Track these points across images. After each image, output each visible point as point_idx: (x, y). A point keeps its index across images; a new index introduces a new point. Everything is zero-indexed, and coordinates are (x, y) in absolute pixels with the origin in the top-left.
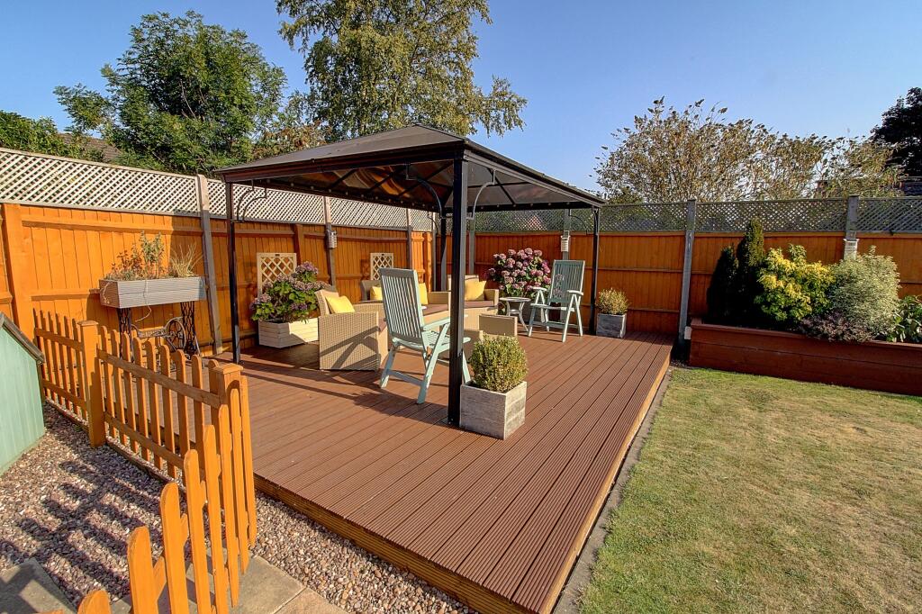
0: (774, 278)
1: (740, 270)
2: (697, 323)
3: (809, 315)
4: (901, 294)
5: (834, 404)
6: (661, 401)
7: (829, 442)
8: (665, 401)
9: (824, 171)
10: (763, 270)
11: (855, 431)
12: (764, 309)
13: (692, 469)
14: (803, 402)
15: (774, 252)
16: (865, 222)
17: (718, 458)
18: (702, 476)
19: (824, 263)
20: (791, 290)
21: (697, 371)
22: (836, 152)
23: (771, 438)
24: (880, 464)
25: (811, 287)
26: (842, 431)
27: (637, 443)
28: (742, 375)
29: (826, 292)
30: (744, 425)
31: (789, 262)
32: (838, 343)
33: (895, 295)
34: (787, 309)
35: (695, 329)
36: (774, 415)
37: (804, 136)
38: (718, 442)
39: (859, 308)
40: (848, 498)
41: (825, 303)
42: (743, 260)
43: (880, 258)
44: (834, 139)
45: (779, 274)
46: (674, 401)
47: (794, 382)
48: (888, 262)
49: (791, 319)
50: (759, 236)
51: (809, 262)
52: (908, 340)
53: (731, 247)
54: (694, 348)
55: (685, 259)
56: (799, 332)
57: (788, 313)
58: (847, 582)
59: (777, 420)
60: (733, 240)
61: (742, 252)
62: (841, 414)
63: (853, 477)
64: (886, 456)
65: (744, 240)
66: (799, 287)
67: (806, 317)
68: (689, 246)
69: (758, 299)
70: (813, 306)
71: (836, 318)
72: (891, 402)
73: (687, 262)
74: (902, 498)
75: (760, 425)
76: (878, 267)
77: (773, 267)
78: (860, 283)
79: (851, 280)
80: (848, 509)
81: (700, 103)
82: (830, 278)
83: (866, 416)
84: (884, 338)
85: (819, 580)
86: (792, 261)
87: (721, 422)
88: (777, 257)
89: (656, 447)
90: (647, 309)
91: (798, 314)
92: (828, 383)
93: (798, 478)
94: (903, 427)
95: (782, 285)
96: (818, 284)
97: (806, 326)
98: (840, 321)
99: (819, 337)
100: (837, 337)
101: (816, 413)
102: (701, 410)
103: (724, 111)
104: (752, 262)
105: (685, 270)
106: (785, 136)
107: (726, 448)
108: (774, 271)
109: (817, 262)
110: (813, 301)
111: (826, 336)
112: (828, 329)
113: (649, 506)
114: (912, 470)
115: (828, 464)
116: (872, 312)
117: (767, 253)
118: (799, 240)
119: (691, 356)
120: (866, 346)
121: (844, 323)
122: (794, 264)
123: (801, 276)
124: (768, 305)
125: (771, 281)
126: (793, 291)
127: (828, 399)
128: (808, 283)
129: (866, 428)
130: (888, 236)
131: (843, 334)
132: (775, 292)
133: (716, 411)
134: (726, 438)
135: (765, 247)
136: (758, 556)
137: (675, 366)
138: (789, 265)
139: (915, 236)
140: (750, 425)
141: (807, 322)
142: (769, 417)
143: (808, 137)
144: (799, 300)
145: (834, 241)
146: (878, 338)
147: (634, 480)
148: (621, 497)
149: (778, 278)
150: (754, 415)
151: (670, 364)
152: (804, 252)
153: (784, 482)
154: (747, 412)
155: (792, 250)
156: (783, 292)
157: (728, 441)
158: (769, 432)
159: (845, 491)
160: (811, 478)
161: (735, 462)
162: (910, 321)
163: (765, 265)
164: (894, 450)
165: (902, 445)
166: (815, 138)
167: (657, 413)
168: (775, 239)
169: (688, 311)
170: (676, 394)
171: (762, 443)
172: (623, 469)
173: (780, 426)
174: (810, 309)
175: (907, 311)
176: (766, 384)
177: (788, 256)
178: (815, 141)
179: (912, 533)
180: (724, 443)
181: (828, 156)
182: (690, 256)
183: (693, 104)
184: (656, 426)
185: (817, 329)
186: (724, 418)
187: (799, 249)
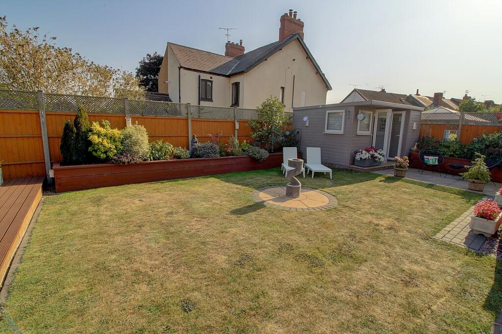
0: (96, 137)
1: (77, 134)
2: (57, 166)
3: (116, 154)
4: (150, 142)
5: (131, 193)
6: (37, 220)
7: (129, 210)
8: (40, 219)
9: (114, 84)
10: (90, 133)
11: (139, 202)
12: (94, 154)
13: (60, 252)
14: (118, 196)
15: (94, 124)
16: (133, 111)
17: (76, 239)
18: (66, 253)
19: (119, 129)
20: (105, 143)
21: (62, 195)
22: (118, 76)
23: (104, 218)
24: (148, 212)
25: (114, 140)
26: (134, 203)
27: (20, 253)
28: (88, 190)
29: (122, 143)
30: (90, 216)
31: (103, 129)
32: (130, 165)
33: (147, 142)
34: (106, 152)
35: (55, 171)
36: (105, 206)
37: (102, 65)
38: (76, 230)
39: (136, 148)
40: (136, 231)
41: (122, 148)
42: (78, 129)
43: (140, 126)
44: (116, 70)
45: (99, 135)
46: (46, 217)
47: (114, 187)
48: (143, 128)
49: (108, 157)
50: (85, 115)
51: (112, 128)
52: (154, 159)
53: (71, 121)
54: (57, 182)
55: (42, 128)
56: (113, 163)
57: (106, 154)
58: (136, 266)
59: (106, 208)
60: (71, 117)
61: (77, 124)
62: (134, 196)
63: (138, 221)
64: (150, 208)
65: (77, 117)
66: (109, 141)
67: (114, 155)
68: (43, 120)
69: (90, 149)
70: (117, 150)
71: (127, 154)
72: (152, 185)
73: (44, 130)
74: (154, 222)
75: (98, 213)
76: (140, 130)
77: (95, 131)
78: (134, 138)
79: (130, 136)
80: (137, 235)
81: (37, 29)
82: (122, 136)
83: (143, 194)
84: (145, 160)
85: (126, 272)
86: (104, 128)
87: (77, 219)
88: (96, 126)
89: (34, 249)
90: (19, 163)
91: (111, 154)
92: (129, 184)
93: (116, 231)
94: (155, 194)
95: (101, 141)
96: (117, 139)
97: (115, 160)
98: (129, 155)
99: (121, 164)
100: (128, 162)
101: (124, 199)
102: (65, 215)
103: (54, 38)
104: (83, 129)
105: (43, 135)
106: (92, 62)
107: (80, 232)
108: (96, 133)
109: (115, 128)
110: (116, 147)
111: (124, 163)
112: (124, 159)
113: (31, 287)
114: (158, 210)
115: (128, 220)
116: (140, 149)
117: (91, 124)
118: (107, 118)
119: (57, 187)
120: (140, 164)
121: (130, 156)
122: (105, 130)
123: (109, 135)
124: (96, 151)
125: (95, 139)
126: (107, 144)
127: (129, 191)
128: (112, 139)
129: (143, 199)
130: (142, 117)
131: (131, 161)
132: (98, 144)
133: (74, 214)
134: (80, 226)
135: (89, 121)
136: (99, 277)
137: (47, 195)
138: (103, 131)
139: (151, 117)
140: (93, 215)
141: (115, 157)
142: (102, 208)
143: (104, 66)
144: (110, 148)
145: (121, 119)
146: (144, 160)
147: (18, 277)
148: (9, 292)
149: (99, 137)
150: (94, 209)
151: (43, 195)
152: (109, 124)
153: (109, 235)
154: (91, 209)
155: (104, 123)
156: (102, 144)
157: (81, 228)
158: (102, 215)
159: (135, 228)
160: (122, 229)
161: (85, 237)
162: (153, 152)
163: (91, 131)
164: (152, 204)
165: (155, 201)
166: (107, 67)
167: (34, 228)
168: (95, 117)
169: (51, 160)
170: (47, 212)
171: (99, 222)
172: (8, 274)
173: (108, 210)
174: (115, 151)
175: (153, 147)
176: (101, 191)
177: (102, 126)
178: (107, 69)
179: (158, 234)
180: (79, 230)
181: (114, 77)
182: (45, 126)
183: (32, 28)
184: (34, 236)
185: (120, 161)
186: (79, 216)
187: (106, 122)
